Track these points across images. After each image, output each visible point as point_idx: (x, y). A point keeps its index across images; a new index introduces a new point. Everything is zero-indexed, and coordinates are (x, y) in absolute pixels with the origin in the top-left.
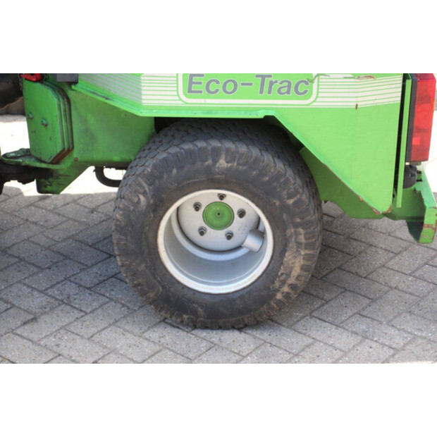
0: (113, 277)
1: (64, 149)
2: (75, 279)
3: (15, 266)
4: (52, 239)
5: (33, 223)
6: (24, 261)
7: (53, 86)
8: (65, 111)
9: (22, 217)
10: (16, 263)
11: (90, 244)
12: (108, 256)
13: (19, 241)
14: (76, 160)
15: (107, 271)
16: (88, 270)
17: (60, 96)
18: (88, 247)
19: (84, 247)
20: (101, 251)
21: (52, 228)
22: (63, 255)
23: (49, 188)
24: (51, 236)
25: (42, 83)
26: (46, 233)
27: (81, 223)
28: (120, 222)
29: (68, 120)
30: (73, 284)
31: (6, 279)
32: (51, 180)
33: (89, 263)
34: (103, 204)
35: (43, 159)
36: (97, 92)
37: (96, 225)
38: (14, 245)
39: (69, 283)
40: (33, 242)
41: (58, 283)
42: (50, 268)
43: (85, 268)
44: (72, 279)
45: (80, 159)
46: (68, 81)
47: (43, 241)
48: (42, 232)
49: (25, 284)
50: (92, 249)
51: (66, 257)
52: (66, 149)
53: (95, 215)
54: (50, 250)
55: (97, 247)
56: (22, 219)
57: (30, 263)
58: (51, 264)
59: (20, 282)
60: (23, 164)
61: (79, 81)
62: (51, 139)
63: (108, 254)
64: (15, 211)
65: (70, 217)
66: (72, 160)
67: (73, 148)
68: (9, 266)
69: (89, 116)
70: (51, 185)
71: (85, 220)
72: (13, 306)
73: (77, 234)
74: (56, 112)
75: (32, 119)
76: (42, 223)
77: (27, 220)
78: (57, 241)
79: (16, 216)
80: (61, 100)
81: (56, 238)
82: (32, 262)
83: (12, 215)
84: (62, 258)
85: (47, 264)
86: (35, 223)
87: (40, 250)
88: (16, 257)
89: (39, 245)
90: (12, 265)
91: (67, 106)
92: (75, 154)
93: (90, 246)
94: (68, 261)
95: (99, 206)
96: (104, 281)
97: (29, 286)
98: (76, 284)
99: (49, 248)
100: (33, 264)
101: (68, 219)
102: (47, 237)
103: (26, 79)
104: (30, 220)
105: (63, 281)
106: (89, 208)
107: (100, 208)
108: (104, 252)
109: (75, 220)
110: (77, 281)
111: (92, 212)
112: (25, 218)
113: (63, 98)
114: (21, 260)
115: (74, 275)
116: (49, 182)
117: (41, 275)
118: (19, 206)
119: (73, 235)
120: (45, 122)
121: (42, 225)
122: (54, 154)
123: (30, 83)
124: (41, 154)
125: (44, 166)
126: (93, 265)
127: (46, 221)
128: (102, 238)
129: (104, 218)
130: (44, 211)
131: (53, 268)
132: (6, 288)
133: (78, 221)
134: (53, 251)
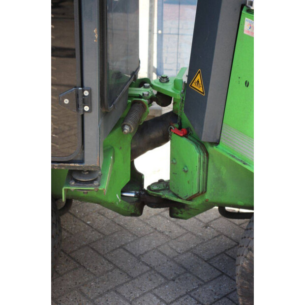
0: (225, 296)
1: (199, 192)
2: (195, 294)
3: (147, 274)
4: (175, 250)
5: (160, 232)
7: (195, 141)
8: (204, 163)
9: (152, 226)
10: (148, 271)
11: (206, 259)
12: (221, 273)
13: (150, 249)
14: (207, 201)
15: (220, 289)
16: (205, 286)
17: (201, 151)
18: (204, 262)
19: (201, 262)
20: (215, 268)
21: (175, 239)
22: (185, 268)
23: (179, 215)
24: (174, 247)
25: (187, 137)
26: (171, 244)
27: (197, 236)
28: (246, 269)
29: (205, 170)
30: (193, 300)
31: (140, 286)
32: (182, 210)
33: (205, 279)
34: (215, 219)
35: (179, 196)
36: (236, 156)
37: (209, 240)
38: (146, 253)
39: (190, 298)
40: (160, 251)
41: (181, 297)
42: (174, 281)
43: (202, 284)
44: (192, 294)
45: (210, 200)
46: (210, 141)
47: (168, 252)
48: (168, 242)
49: (155, 295)
50: (207, 265)
51: (187, 271)
52: (200, 192)
53: (208, 230)
54: (174, 261)
55: (210, 263)
56: (152, 227)
57: (158, 273)
58: (175, 275)
59: (151, 291)
60: (163, 197)
61: (220, 143)
62: (188, 182)
63: (221, 272)
64: (146, 219)
65: (189, 230)
66: (204, 200)
67: (206, 192)
68: (143, 274)
69: (223, 168)
70: (182, 214)
71: (201, 234)
73: (195, 248)
74: (197, 163)
75: (175, 164)
76: (167, 234)
77: (156, 229)
78: (179, 253)
79: (147, 224)
80: (202, 154)
81: (178, 249)
82: (160, 272)
83: (144, 223)
84: (183, 271)
85: (171, 275)
86: (162, 233)
87: (166, 261)
88: (147, 265)
89: (165, 255)
90: (145, 273)
91: (206, 159)
92: (207, 196)
93: (206, 261)
94: (188, 275)
95: (212, 221)
96: (218, 300)
97: (158, 297)
98: (195, 299)
99: (172, 260)
100: (161, 275)
101: (188, 232)
102: (172, 248)
103: (174, 133)
104: (158, 229)
105: (184, 295)
107: (212, 223)
108: (218, 269)
109: (193, 234)
110: (196, 297)
111: (206, 227)
112: (154, 227)
113: (204, 153)
114: (152, 268)
115: (193, 290)
116: (181, 211)
117: (167, 287)
118: (150, 214)
119: (191, 248)
120: (186, 169)
121: (167, 236)
122: (190, 194)
123: (178, 137)
124: (178, 191)
125: (179, 200)
126: (209, 282)
127: (170, 232)
128: (215, 255)
129: (216, 234)
130: (168, 221)
131: (177, 280)
132: (140, 296)
133: (195, 235)
134: (176, 263)
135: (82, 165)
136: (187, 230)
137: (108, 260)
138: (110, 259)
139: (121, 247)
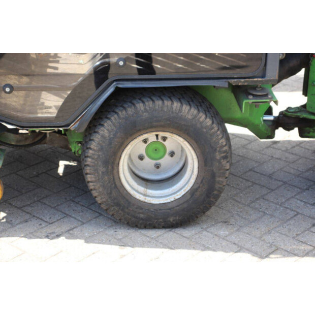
3: (283, 187)
4: (298, 170)
5: (278, 159)
6: (287, 183)
10: (282, 185)
13: (276, 170)
21: (293, 163)
22: (313, 181)
24: (296, 168)
26: (291, 166)
27: (311, 160)
31: (282, 195)
42: (308, 190)
47: (292, 171)
48: (288, 165)
49: (298, 199)
54: (301, 177)
56: (269, 156)
57: (292, 185)
58: (307, 186)
59: (293, 197)
60: (301, 117)
65: (302, 155)
72: (298, 213)
76: (284, 159)
77: (272, 157)
78: (303, 172)
81: (300, 169)
82: (294, 184)
84: (312, 183)
85: (304, 186)
86: (280, 159)
87: (294, 177)
88: (280, 181)
89: (291, 173)
90: (280, 186)
97: (301, 201)
99: (298, 176)
100: (295, 186)
102: (294, 169)
104: (274, 156)
106: (311, 150)
109: (306, 158)
114: (285, 183)
117: (305, 194)
119: (311, 168)
121: (285, 161)
127: (286, 158)
131: (310, 189)
132: (286, 201)
133: (309, 159)
134: (303, 178)
135: (263, 79)
136: (300, 156)
137: (245, 179)
138: (246, 178)
139: (250, 170)
